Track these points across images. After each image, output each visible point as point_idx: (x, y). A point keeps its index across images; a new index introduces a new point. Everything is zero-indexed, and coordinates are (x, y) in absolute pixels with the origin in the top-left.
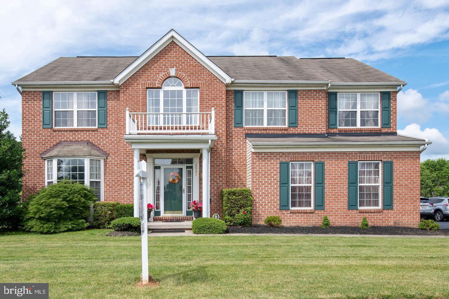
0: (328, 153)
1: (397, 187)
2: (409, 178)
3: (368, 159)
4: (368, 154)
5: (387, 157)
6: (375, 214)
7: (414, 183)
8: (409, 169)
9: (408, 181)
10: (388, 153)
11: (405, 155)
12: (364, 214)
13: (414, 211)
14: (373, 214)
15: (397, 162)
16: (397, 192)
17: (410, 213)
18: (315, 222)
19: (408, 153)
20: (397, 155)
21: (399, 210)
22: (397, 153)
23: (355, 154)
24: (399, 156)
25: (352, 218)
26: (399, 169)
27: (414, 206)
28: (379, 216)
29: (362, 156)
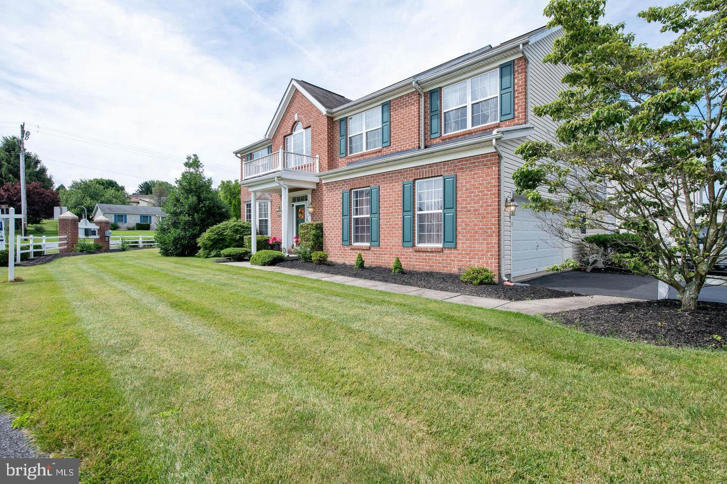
0: (383, 174)
1: (463, 215)
2: (480, 199)
3: (424, 177)
4: (425, 168)
5: (449, 169)
6: (434, 254)
7: (488, 206)
8: (481, 184)
9: (478, 203)
10: (450, 162)
11: (475, 163)
12: (421, 254)
13: (487, 251)
14: (431, 255)
15: (462, 176)
16: (463, 222)
17: (482, 255)
18: (372, 262)
19: (479, 158)
20: (462, 165)
21: (465, 250)
22: (462, 161)
23: (410, 171)
24: (465, 165)
25: (407, 258)
26: (464, 185)
27: (487, 244)
28: (438, 257)
29: (417, 173)
